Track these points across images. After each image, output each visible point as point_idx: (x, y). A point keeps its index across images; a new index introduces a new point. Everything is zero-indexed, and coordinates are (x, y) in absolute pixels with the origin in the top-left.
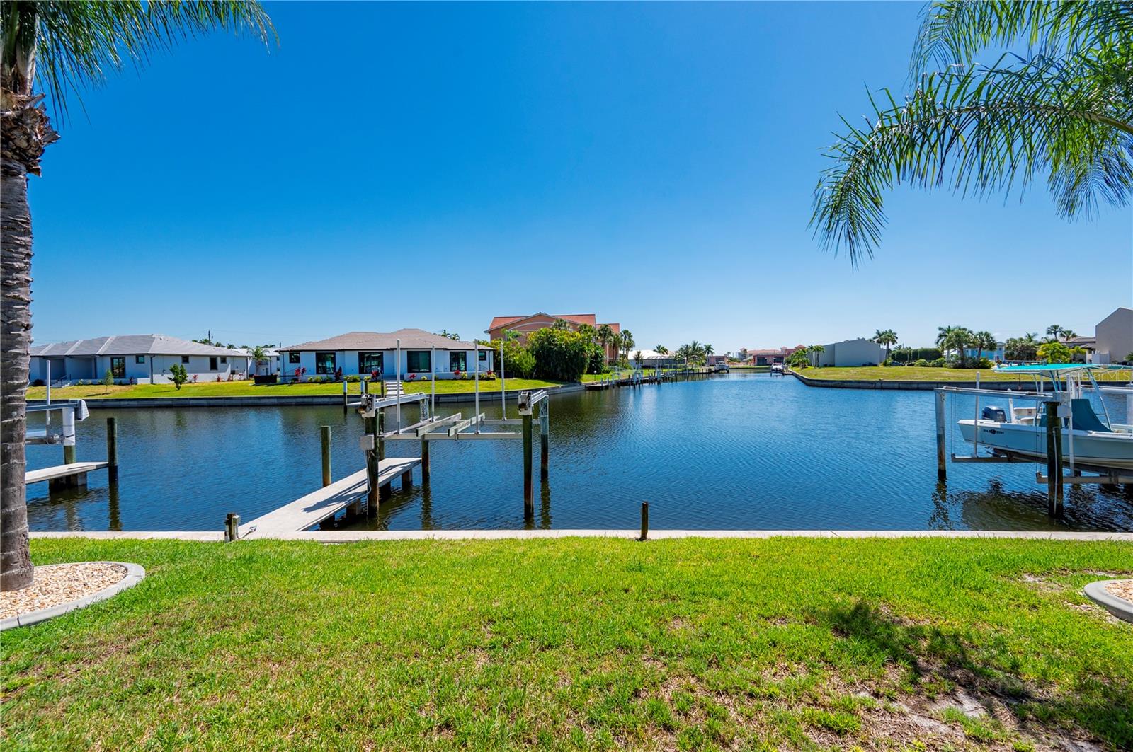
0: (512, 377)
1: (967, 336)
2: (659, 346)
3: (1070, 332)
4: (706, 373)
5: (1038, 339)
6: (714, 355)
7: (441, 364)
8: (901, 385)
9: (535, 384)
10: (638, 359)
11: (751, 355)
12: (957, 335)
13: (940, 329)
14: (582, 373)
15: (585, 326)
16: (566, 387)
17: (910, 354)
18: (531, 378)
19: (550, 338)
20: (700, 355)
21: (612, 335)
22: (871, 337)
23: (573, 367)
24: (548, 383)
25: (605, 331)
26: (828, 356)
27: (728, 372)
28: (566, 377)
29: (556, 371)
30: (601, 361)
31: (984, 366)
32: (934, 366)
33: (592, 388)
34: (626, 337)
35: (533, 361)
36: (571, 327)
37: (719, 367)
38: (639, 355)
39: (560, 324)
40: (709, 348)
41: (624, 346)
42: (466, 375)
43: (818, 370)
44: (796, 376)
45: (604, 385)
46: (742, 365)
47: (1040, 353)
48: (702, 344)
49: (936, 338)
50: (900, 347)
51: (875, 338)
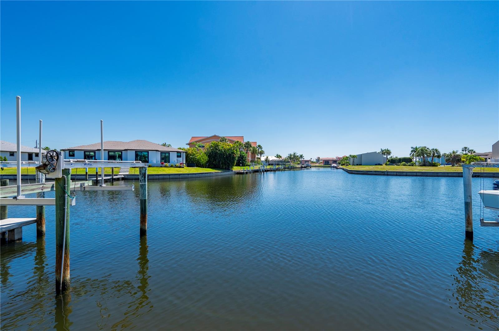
0: (194, 167)
1: (427, 151)
2: (278, 155)
3: (473, 150)
4: (300, 168)
5: (459, 153)
6: (304, 160)
7: (155, 158)
8: (397, 174)
9: (206, 170)
10: (267, 160)
11: (321, 160)
12: (422, 150)
13: (412, 148)
14: (233, 165)
15: (238, 142)
16: (223, 172)
17: (397, 160)
18: (206, 167)
19: (217, 146)
20: (297, 159)
21: (251, 147)
22: (379, 152)
23: (228, 161)
24: (214, 170)
25: (248, 145)
26: (358, 160)
27: (311, 167)
28: (224, 167)
29: (219, 164)
30: (245, 160)
32: (409, 165)
33: (239, 173)
34: (259, 148)
35: (206, 158)
36: (229, 141)
37: (306, 165)
38: (267, 158)
39: (223, 140)
40: (301, 156)
41: (258, 152)
42: (168, 165)
43: (354, 167)
44: (343, 169)
45: (245, 172)
46: (317, 165)
47: (462, 160)
48: (298, 154)
49: (410, 152)
50: (392, 157)
51: (381, 152)
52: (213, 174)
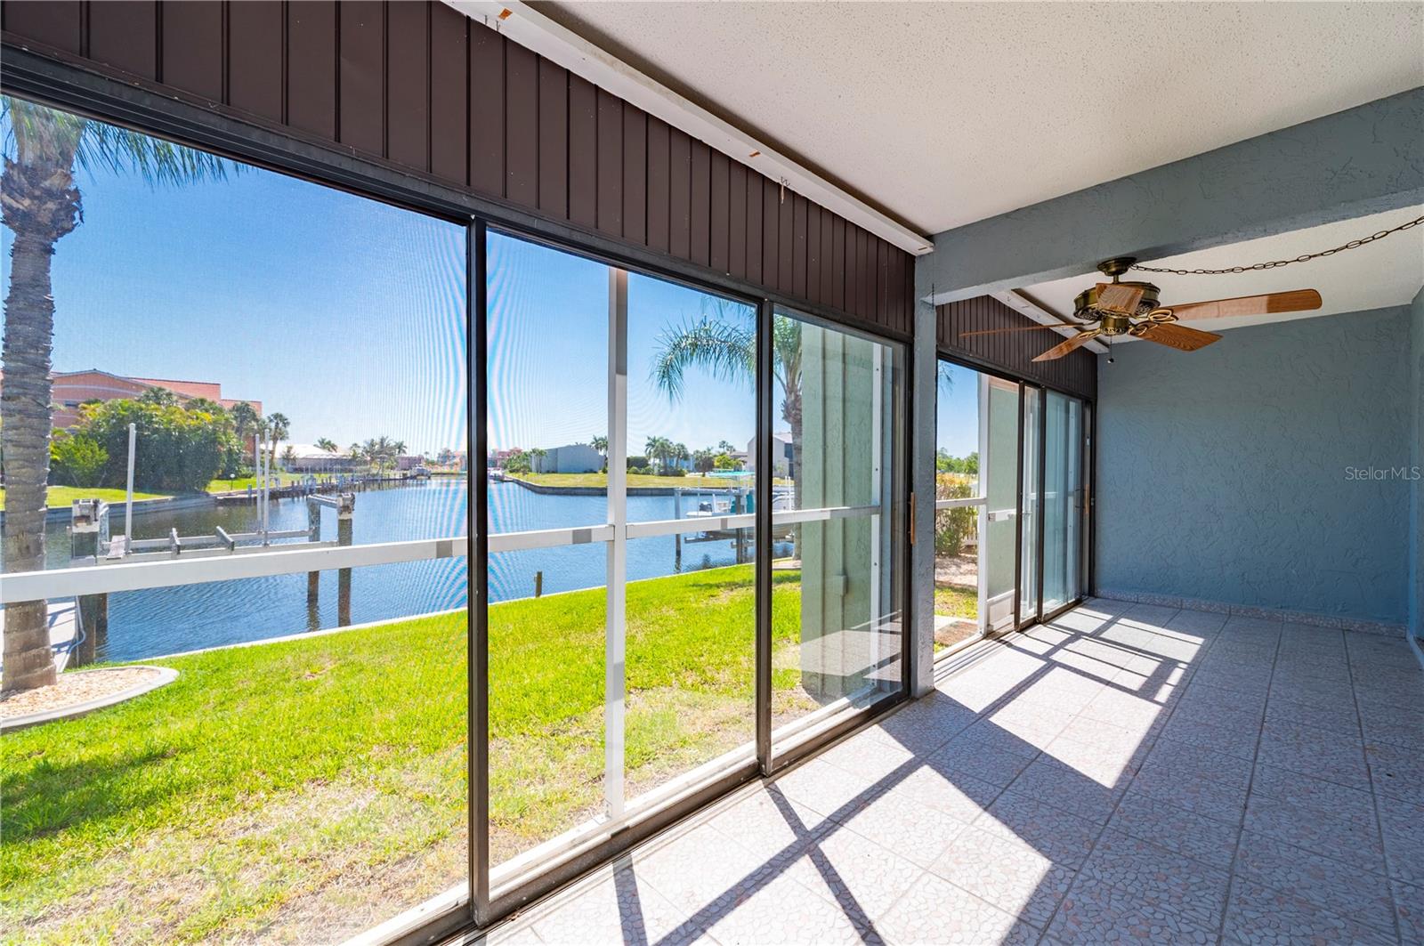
1: (669, 447)
2: (323, 440)
4: (399, 480)
5: (713, 452)
6: (408, 456)
10: (287, 458)
11: (455, 457)
12: (662, 445)
13: (649, 439)
14: (211, 479)
15: (206, 401)
16: (181, 499)
18: (94, 486)
20: (390, 454)
22: (588, 444)
23: (194, 467)
24: (147, 494)
25: (244, 412)
26: (551, 461)
27: (429, 478)
28: (180, 484)
30: (239, 459)
31: (679, 474)
32: (644, 474)
33: (229, 502)
34: (277, 424)
36: (181, 400)
37: (416, 471)
38: (290, 452)
39: (157, 395)
40: (400, 447)
43: (539, 476)
44: (518, 483)
46: (446, 469)
47: (716, 464)
48: (392, 440)
49: (645, 447)
51: (593, 443)
52: (148, 507)
